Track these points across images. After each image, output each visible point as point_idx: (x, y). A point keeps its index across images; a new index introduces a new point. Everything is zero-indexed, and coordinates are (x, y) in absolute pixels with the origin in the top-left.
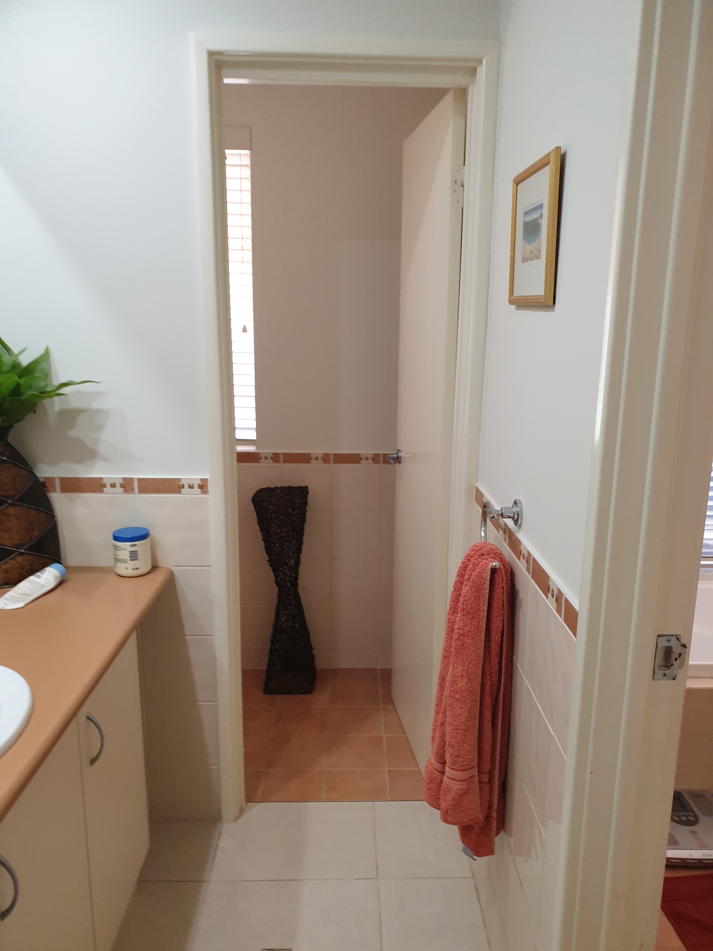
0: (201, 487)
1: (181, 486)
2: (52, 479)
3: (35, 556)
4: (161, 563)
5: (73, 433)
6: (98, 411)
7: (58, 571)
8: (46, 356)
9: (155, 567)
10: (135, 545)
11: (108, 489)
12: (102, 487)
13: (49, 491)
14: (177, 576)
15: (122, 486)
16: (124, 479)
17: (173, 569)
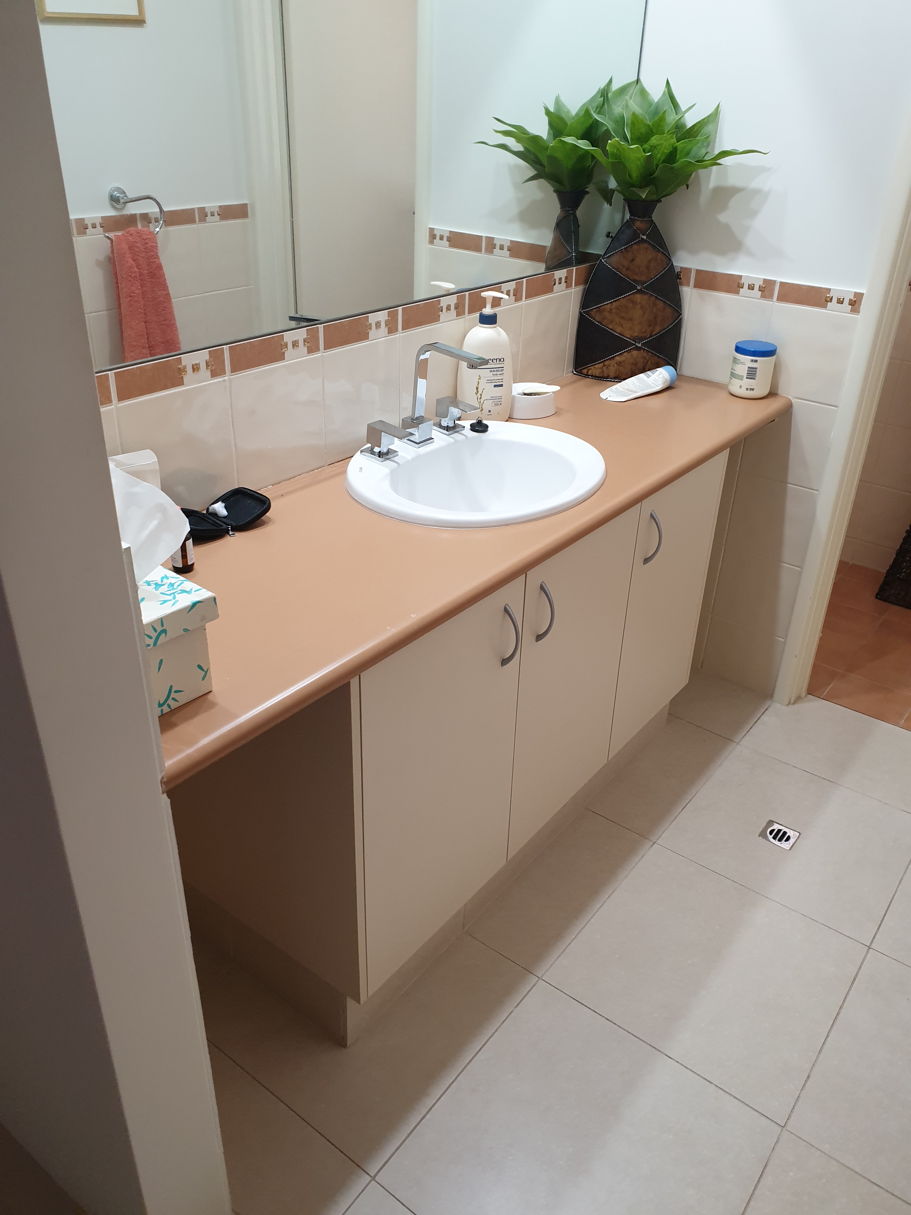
0: (852, 303)
1: (829, 299)
2: (688, 271)
3: (650, 354)
4: (782, 390)
5: (723, 218)
6: (756, 192)
7: (669, 375)
8: (714, 117)
9: (772, 394)
10: (756, 361)
11: (744, 291)
12: (738, 287)
13: (682, 284)
14: (796, 410)
15: (760, 289)
16: (765, 281)
17: (794, 401)
